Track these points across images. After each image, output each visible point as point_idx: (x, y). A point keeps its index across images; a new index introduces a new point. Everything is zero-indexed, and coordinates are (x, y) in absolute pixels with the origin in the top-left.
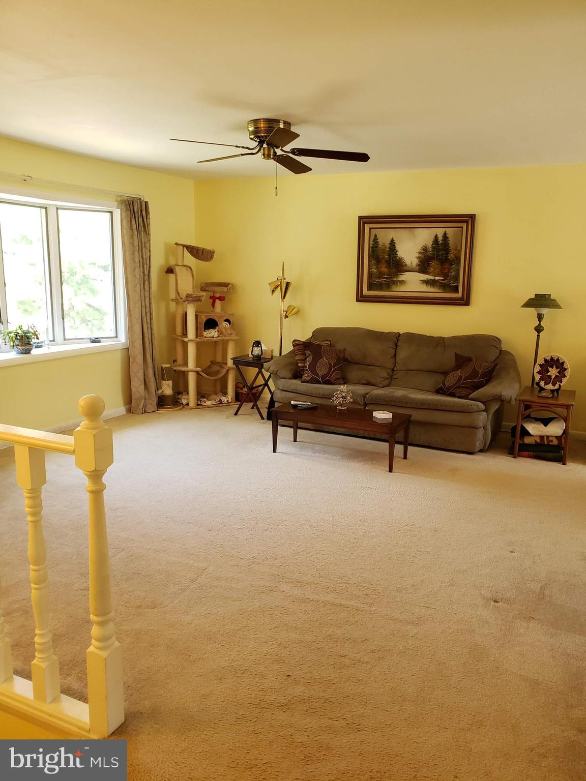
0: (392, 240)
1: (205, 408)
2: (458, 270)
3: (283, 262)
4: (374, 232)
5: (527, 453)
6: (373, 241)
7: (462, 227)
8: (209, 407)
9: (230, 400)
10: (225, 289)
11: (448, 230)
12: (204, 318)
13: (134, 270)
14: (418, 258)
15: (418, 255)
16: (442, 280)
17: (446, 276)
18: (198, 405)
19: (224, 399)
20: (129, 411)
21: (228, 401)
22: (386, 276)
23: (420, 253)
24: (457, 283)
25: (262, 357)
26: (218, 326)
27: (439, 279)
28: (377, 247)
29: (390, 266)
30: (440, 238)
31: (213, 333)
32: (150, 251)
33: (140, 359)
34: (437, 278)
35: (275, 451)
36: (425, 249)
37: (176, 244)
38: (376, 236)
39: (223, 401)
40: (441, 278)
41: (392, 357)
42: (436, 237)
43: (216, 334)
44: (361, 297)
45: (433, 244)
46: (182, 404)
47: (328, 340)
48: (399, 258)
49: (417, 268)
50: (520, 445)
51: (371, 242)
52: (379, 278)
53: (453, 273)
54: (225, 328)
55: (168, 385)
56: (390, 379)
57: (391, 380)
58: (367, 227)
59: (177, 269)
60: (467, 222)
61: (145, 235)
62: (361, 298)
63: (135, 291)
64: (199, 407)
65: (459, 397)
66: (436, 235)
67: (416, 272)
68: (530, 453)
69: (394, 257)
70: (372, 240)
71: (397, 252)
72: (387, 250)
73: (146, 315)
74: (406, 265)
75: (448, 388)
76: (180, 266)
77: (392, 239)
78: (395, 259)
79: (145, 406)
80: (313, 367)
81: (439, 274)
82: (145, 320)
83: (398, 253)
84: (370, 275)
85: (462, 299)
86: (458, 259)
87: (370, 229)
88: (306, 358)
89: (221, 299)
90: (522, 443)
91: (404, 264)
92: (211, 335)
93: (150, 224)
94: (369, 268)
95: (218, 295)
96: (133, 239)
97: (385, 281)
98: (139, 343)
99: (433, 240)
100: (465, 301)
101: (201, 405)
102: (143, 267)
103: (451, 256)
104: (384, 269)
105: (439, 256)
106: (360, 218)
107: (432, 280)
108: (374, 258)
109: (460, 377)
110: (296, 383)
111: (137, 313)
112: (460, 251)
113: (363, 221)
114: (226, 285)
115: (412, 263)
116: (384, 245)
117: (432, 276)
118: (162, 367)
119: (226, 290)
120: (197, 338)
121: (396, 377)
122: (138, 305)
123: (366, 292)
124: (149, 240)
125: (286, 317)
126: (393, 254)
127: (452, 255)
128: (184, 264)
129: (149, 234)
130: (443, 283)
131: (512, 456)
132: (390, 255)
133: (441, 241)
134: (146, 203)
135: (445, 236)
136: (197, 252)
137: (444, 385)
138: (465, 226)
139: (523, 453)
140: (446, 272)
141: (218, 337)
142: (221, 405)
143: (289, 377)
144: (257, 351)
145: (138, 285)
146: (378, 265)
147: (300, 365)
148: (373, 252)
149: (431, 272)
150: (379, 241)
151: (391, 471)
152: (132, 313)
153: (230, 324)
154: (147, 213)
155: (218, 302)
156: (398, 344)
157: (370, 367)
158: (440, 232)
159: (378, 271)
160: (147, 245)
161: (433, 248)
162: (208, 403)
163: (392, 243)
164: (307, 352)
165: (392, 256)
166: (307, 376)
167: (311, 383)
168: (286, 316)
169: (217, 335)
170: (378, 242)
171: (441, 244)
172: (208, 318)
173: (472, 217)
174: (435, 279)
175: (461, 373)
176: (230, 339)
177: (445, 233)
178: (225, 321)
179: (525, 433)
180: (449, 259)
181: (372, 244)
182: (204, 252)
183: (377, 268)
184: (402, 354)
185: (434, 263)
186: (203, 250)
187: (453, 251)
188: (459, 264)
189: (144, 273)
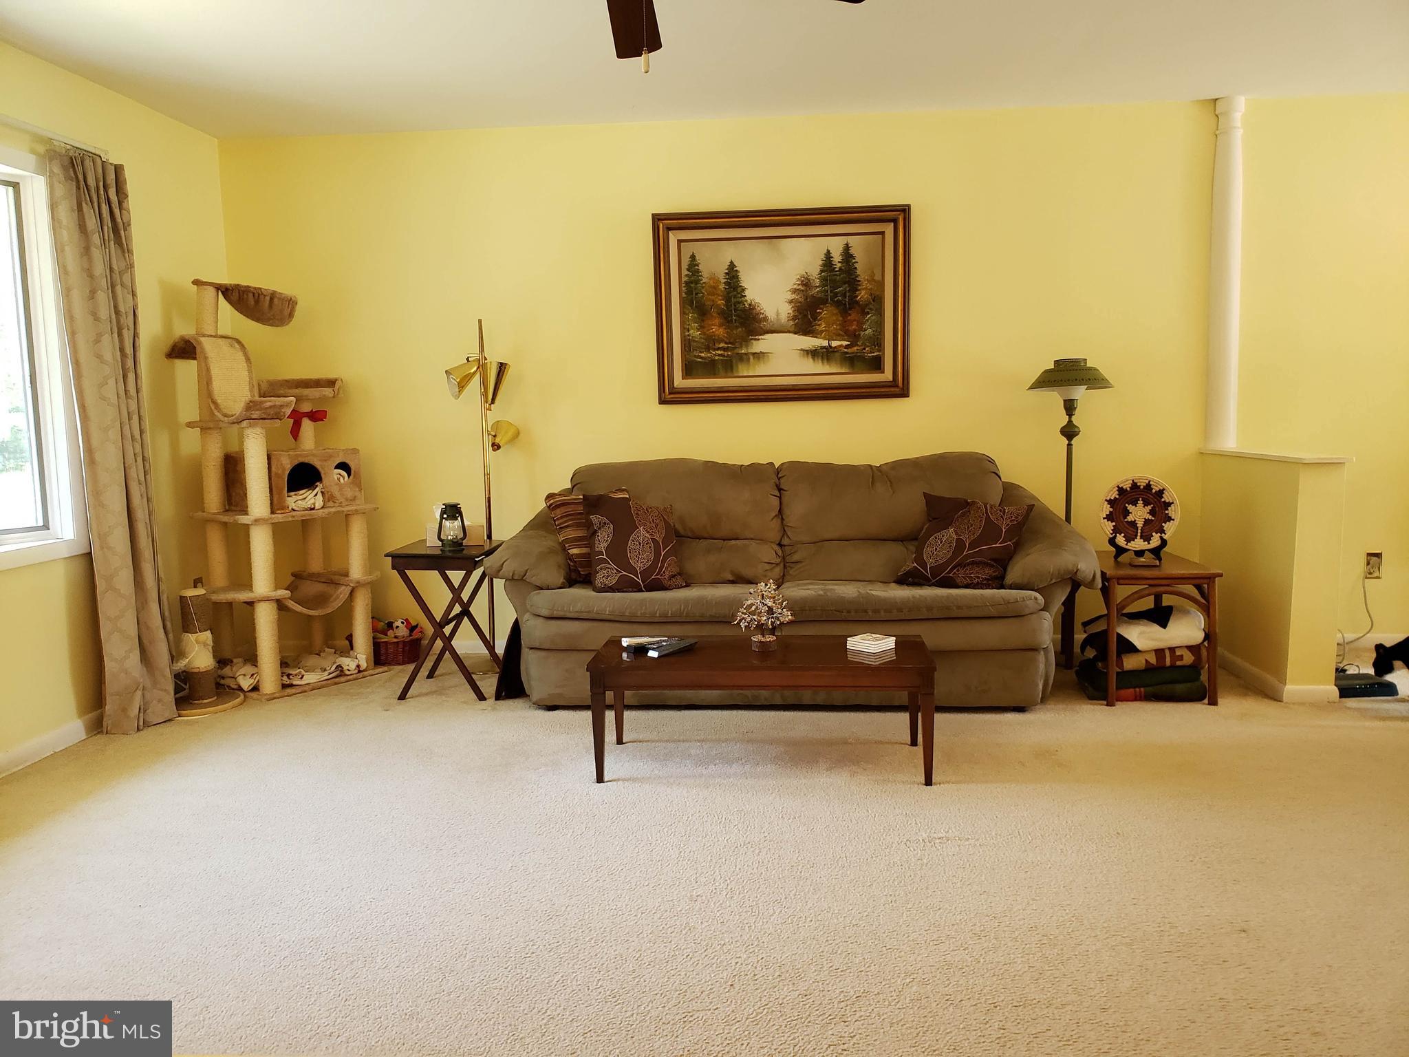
0: (732, 266)
1: (305, 692)
2: (880, 324)
3: (480, 321)
4: (688, 249)
5: (1132, 690)
6: (688, 270)
7: (883, 233)
8: (314, 688)
9: (364, 665)
10: (328, 392)
11: (852, 240)
12: (286, 464)
13: (97, 341)
14: (791, 302)
15: (790, 296)
16: (847, 347)
17: (854, 337)
18: (284, 686)
19: (349, 664)
20: (97, 726)
21: (358, 666)
22: (722, 345)
23: (795, 291)
24: (879, 351)
25: (465, 543)
26: (319, 479)
27: (840, 346)
28: (697, 282)
29: (730, 322)
30: (837, 258)
31: (308, 499)
32: (134, 295)
33: (124, 579)
34: (834, 344)
35: (600, 779)
36: (806, 283)
37: (197, 282)
38: (693, 257)
39: (345, 668)
40: (845, 343)
41: (776, 516)
42: (828, 256)
43: (319, 502)
44: (670, 393)
45: (822, 271)
46: (240, 689)
47: (623, 490)
48: (750, 305)
49: (792, 323)
50: (1118, 673)
51: (685, 272)
52: (708, 349)
53: (869, 331)
54: (341, 487)
55: (205, 645)
56: (782, 565)
57: (785, 566)
58: (673, 237)
59: (207, 345)
60: (895, 221)
61: (119, 252)
62: (669, 396)
63: (103, 398)
64: (289, 691)
65: (967, 586)
66: (828, 251)
67: (789, 332)
68: (1137, 690)
69: (739, 303)
70: (685, 266)
71: (744, 290)
72: (722, 287)
73: (136, 461)
74: (765, 319)
75: (936, 570)
76: (211, 336)
77: (731, 262)
78: (741, 306)
79: (143, 709)
80: (618, 552)
81: (839, 335)
82: (133, 473)
83: (747, 293)
84: (687, 344)
85: (894, 384)
86: (878, 300)
87: (680, 241)
88: (595, 532)
89: (317, 416)
90: (1119, 670)
91: (761, 316)
92: (308, 503)
93: (129, 225)
94: (684, 328)
95: (306, 408)
96: (90, 260)
97: (719, 355)
98: (119, 539)
99: (821, 262)
100: (899, 388)
101: (291, 686)
102: (120, 335)
103: (862, 295)
104: (717, 330)
105: (836, 295)
106: (657, 218)
107: (824, 347)
108: (691, 306)
109: (960, 544)
110: (580, 596)
111: (110, 457)
112: (881, 284)
113: (664, 224)
114: (331, 383)
115: (778, 314)
116: (713, 277)
117: (824, 338)
118: (182, 598)
119: (331, 395)
120: (272, 512)
121: (796, 557)
122: (114, 434)
123: (679, 382)
124: (132, 266)
125: (496, 447)
126: (735, 297)
127: (863, 293)
128: (220, 333)
129: (130, 251)
130: (847, 353)
131: (1105, 703)
132: (727, 300)
133: (839, 265)
134: (118, 169)
135: (847, 254)
136: (257, 302)
137: (924, 565)
138: (889, 229)
139: (1123, 692)
140: (855, 330)
141: (323, 507)
142: (343, 679)
143: (559, 585)
144: (452, 529)
145: (112, 382)
146: (703, 321)
147: (575, 551)
148: (689, 292)
149: (822, 332)
150: (701, 267)
151: (928, 782)
152: (98, 457)
153: (349, 475)
154: (122, 196)
155: (307, 425)
156: (782, 487)
157: (733, 542)
158: (835, 246)
159: (705, 334)
160: (126, 278)
161: (824, 280)
162: (311, 678)
163: (732, 273)
164: (596, 519)
165: (733, 300)
166: (607, 574)
167: (619, 591)
168: (493, 445)
169: (322, 504)
170: (698, 271)
171: (840, 269)
172: (296, 462)
173: (905, 210)
174: (831, 347)
175: (956, 534)
176: (356, 510)
177: (847, 247)
178: (338, 467)
179: (1127, 647)
180: (857, 302)
181: (687, 275)
182: (276, 300)
183: (701, 327)
184: (797, 509)
185: (827, 314)
186: (273, 295)
187: (865, 284)
188: (880, 312)
189: (122, 350)
